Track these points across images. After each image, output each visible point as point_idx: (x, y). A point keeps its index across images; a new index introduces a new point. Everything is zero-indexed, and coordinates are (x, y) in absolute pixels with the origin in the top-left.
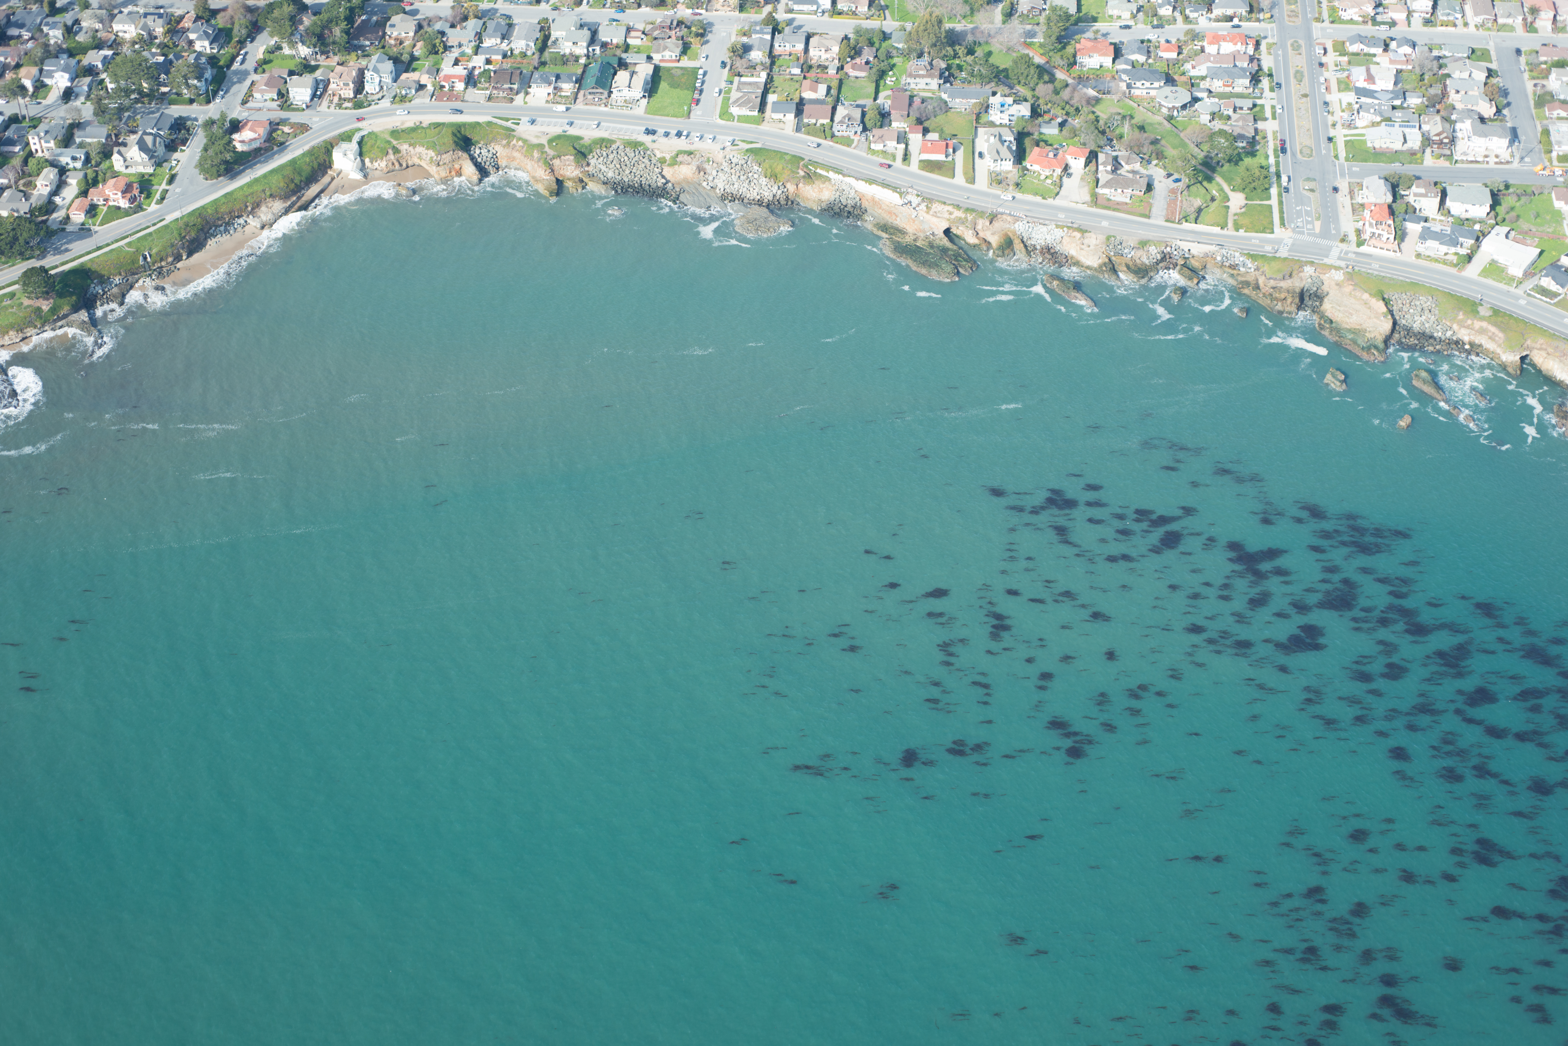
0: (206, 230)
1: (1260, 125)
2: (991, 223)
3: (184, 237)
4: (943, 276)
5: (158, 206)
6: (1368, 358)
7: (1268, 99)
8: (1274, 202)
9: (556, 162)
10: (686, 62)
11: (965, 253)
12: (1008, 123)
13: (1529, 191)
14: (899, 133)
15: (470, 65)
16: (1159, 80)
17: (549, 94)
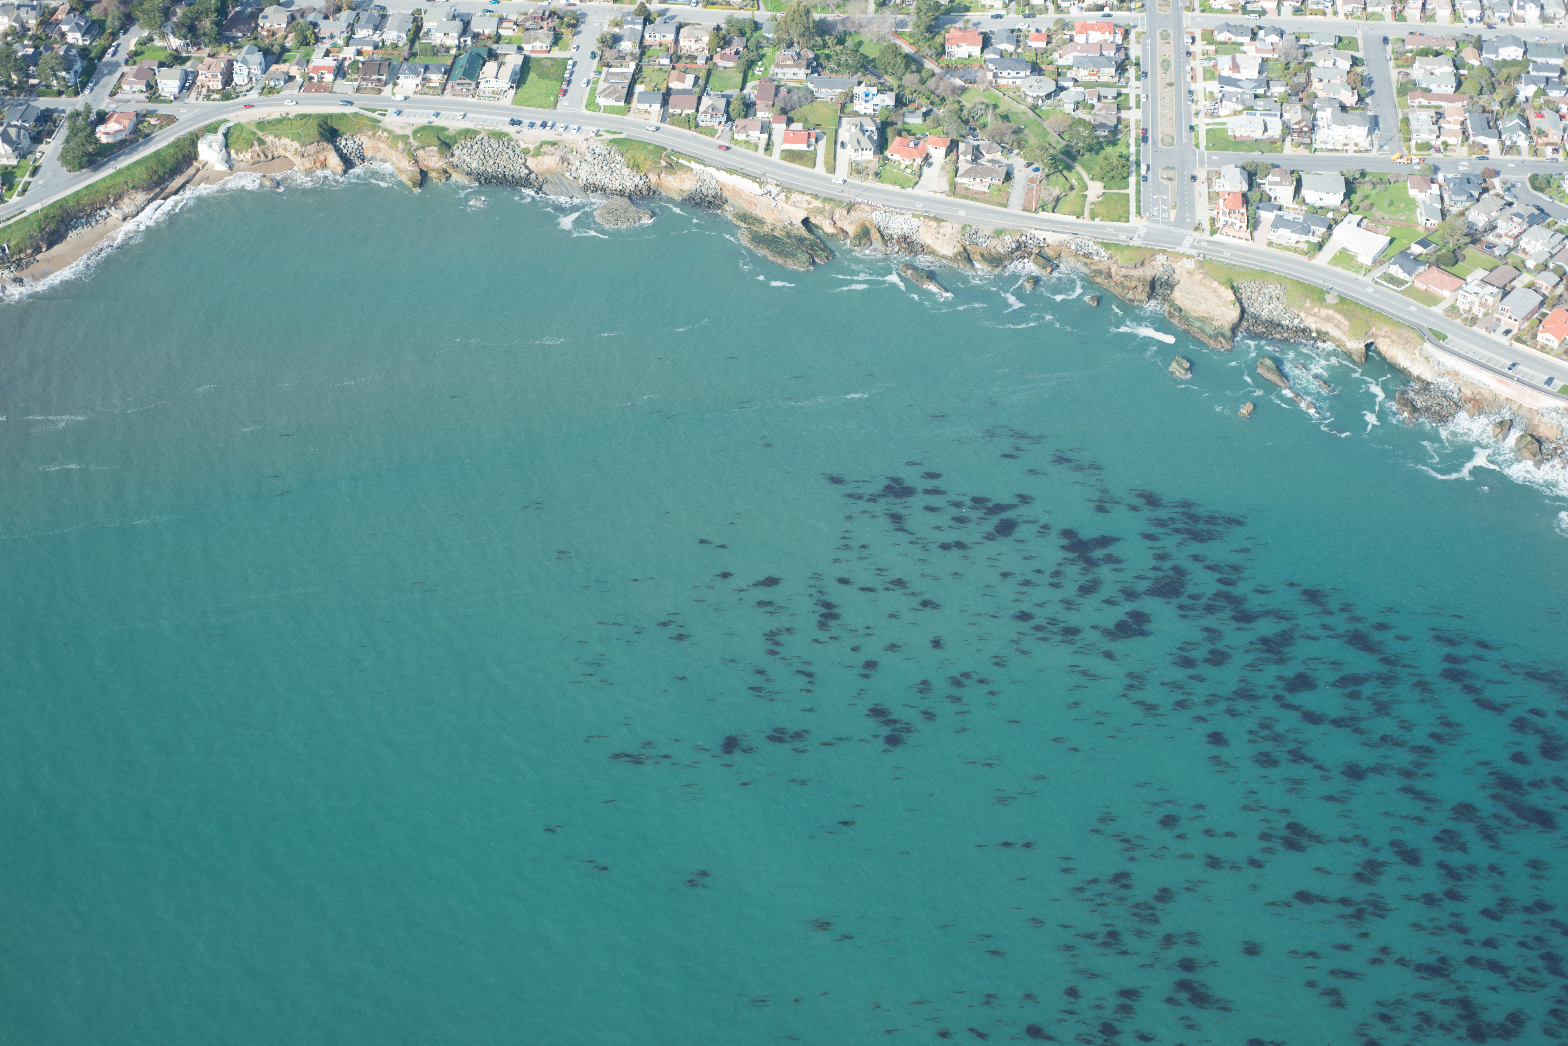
0: (67, 222)
1: (1124, 114)
2: (848, 213)
3: (44, 228)
4: (798, 265)
5: (19, 198)
6: (1215, 346)
7: (1133, 88)
8: (1131, 191)
9: (420, 153)
10: (556, 53)
11: (823, 242)
12: (872, 113)
13: (1385, 179)
14: (763, 123)
15: (341, 56)
16: (1025, 70)
17: (417, 85)
